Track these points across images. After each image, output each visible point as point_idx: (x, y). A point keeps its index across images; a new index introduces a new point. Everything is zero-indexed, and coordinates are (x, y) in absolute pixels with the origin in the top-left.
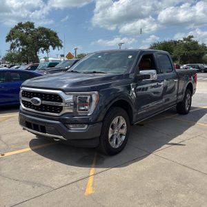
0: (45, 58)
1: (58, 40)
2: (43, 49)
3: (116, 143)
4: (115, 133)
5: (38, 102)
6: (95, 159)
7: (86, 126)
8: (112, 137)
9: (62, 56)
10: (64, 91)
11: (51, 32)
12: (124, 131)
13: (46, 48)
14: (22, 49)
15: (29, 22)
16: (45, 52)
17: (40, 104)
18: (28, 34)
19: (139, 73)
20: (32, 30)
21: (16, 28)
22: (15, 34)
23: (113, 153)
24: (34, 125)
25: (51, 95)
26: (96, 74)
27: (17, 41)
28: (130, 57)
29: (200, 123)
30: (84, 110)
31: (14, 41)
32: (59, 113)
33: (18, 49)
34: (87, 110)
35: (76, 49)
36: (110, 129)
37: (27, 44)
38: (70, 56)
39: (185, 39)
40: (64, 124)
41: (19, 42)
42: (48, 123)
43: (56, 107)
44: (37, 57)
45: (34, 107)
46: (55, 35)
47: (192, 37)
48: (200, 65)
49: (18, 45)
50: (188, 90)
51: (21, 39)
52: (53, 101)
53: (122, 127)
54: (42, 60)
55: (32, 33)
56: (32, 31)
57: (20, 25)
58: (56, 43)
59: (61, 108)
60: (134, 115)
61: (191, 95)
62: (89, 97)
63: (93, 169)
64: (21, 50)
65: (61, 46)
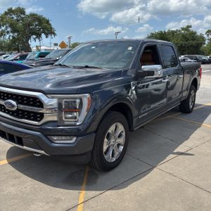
0: (37, 47)
1: (51, 28)
2: (34, 36)
3: (113, 155)
4: (112, 143)
5: (13, 106)
6: (86, 176)
7: (75, 139)
8: (108, 150)
9: (56, 45)
10: (45, 93)
11: (44, 19)
12: (122, 140)
13: (39, 36)
14: (13, 37)
15: (19, 8)
16: (37, 40)
17: (15, 109)
18: (18, 21)
19: (141, 69)
20: (23, 16)
21: (6, 13)
22: (4, 20)
23: (108, 168)
24: (9, 134)
25: (28, 97)
26: (88, 69)
27: (7, 28)
28: (130, 48)
29: (206, 124)
30: (71, 118)
31: (3, 28)
32: (39, 121)
33: (7, 36)
34: (76, 118)
35: (69, 38)
36: (106, 140)
37: (17, 31)
38: (63, 45)
39: (183, 29)
40: (46, 136)
41: (9, 29)
42: (26, 134)
43: (36, 114)
44: (29, 45)
45: (9, 112)
46: (48, 22)
47: (190, 27)
48: (198, 56)
49: (8, 32)
50: (193, 86)
51: (11, 26)
52: (32, 105)
53: (120, 136)
54: (34, 49)
55: (22, 19)
56: (23, 18)
57: (10, 11)
58: (49, 31)
59: (42, 116)
60: (135, 120)
61: (195, 92)
62: (78, 101)
63: (84, 192)
64: (11, 38)
65: (55, 34)
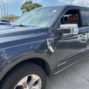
11: (40, 5)
18: (30, 6)
21: (25, 4)
22: (24, 7)
27: (25, 10)
31: (24, 10)
51: (27, 9)
